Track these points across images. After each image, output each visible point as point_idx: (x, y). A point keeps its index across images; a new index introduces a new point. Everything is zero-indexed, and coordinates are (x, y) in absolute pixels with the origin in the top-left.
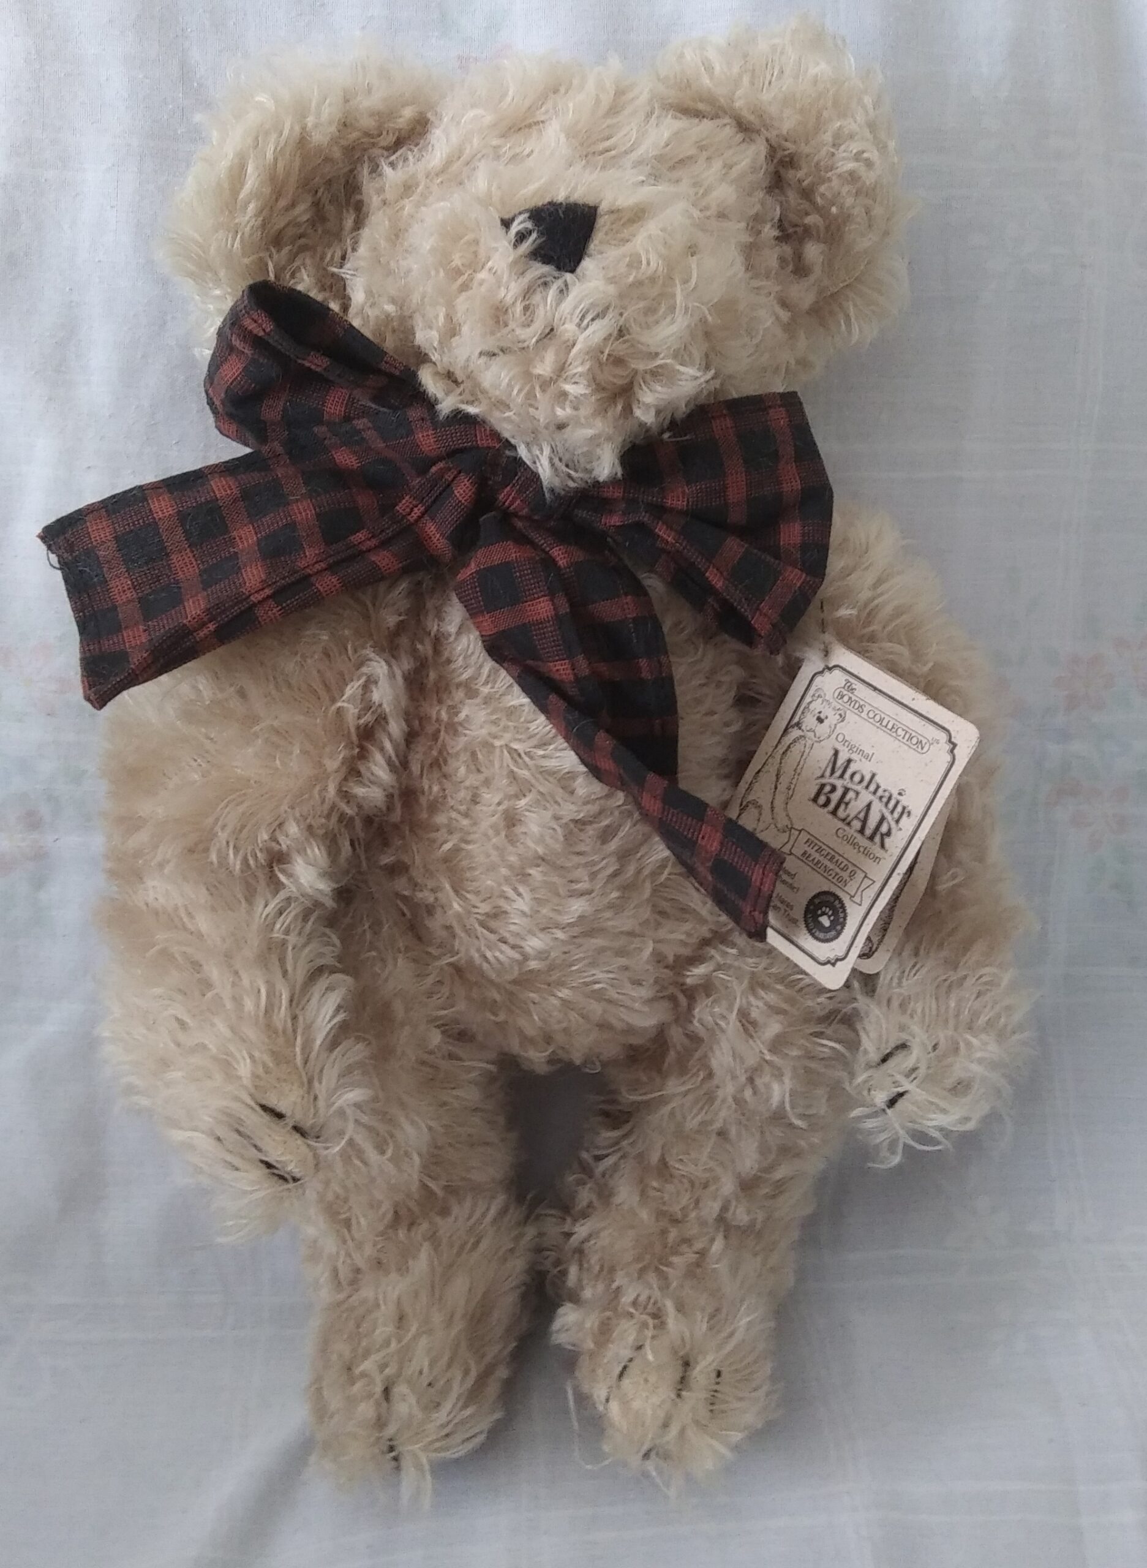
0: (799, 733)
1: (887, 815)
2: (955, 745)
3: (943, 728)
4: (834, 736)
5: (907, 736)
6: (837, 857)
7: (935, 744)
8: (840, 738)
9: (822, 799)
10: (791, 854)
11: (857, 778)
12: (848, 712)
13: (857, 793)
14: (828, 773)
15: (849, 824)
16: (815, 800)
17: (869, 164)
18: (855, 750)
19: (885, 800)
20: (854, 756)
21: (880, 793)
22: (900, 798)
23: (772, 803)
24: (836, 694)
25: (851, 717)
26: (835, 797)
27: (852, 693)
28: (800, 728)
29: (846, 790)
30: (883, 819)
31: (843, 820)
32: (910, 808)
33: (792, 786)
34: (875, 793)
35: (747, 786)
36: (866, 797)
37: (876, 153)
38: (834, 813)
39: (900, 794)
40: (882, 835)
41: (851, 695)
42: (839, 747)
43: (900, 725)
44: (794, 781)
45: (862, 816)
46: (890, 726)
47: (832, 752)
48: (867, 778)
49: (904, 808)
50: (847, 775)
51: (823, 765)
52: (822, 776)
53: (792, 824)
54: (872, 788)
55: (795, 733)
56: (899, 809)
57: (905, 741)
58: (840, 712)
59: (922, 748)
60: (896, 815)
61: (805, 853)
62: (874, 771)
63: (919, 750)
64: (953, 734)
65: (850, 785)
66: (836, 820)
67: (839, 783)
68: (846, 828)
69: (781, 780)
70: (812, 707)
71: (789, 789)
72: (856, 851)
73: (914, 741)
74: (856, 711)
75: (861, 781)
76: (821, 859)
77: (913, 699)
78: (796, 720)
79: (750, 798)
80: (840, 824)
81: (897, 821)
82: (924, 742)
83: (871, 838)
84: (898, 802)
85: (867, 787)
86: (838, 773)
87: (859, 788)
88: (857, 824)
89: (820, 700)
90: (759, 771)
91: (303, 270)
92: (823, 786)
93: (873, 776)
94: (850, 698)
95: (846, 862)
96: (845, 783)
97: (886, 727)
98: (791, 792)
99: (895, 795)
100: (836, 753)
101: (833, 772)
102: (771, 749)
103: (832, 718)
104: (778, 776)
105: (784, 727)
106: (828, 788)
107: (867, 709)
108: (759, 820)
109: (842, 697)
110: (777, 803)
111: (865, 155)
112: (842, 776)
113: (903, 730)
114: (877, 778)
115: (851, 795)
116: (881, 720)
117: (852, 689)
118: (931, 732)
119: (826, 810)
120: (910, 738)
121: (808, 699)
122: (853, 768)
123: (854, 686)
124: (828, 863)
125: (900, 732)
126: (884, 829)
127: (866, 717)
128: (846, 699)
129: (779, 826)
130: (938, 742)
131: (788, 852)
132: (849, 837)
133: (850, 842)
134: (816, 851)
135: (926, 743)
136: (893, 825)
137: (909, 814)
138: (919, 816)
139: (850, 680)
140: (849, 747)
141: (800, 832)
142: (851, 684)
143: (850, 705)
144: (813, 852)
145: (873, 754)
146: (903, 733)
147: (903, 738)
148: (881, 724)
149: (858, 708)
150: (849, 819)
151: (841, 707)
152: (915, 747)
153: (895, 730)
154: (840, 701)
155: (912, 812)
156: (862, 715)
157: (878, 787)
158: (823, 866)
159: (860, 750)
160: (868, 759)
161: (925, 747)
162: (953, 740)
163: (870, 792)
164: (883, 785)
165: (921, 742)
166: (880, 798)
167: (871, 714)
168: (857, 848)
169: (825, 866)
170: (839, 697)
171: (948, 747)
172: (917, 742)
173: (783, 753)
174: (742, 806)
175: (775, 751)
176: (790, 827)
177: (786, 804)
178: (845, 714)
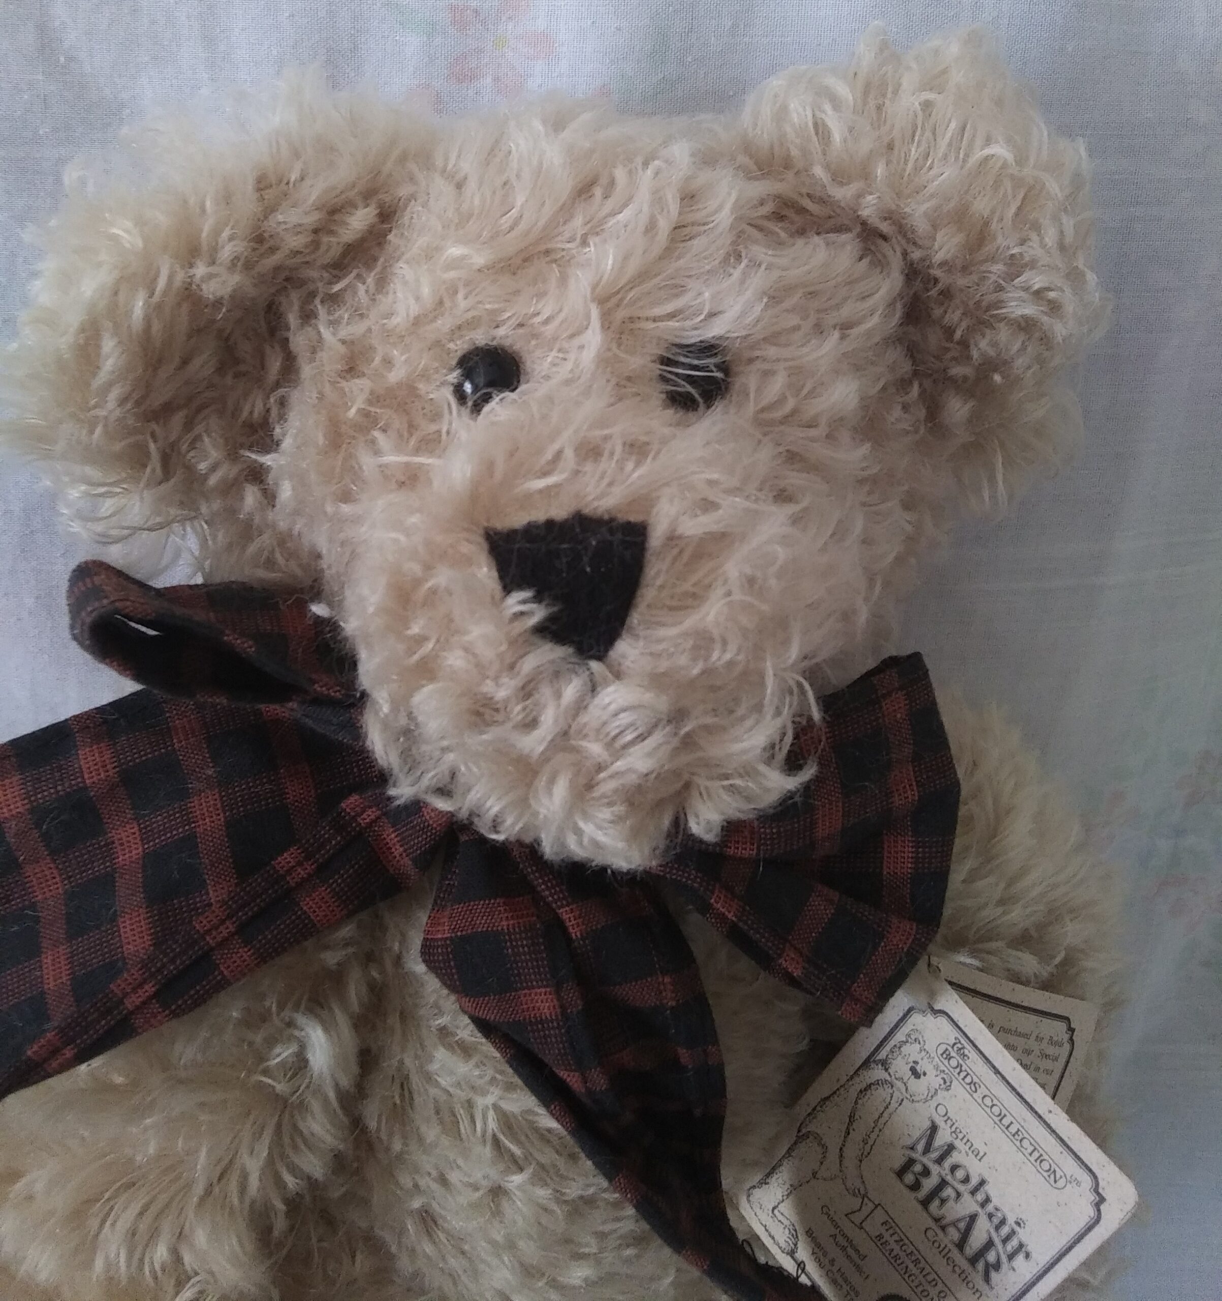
0: (885, 1075)
1: (997, 1241)
2: (1102, 1200)
3: (1090, 1170)
4: (933, 1104)
5: (1036, 1155)
6: (923, 1263)
7: (1074, 1184)
8: (942, 1110)
9: (909, 1178)
10: (862, 1228)
11: (960, 1174)
12: (955, 1082)
13: (959, 1195)
14: (920, 1147)
15: (943, 1228)
16: (901, 1173)
17: (1054, 308)
18: (961, 1136)
19: (996, 1221)
20: (958, 1143)
21: (990, 1208)
22: (1017, 1228)
23: (841, 1149)
24: (940, 1051)
25: (958, 1089)
26: (929, 1184)
27: (963, 1060)
28: (886, 1070)
29: (943, 1184)
30: (990, 1244)
31: (937, 1220)
32: (1029, 1248)
33: (871, 1142)
34: (983, 1205)
35: (809, 1111)
36: (968, 1205)
37: (1068, 291)
38: (925, 1203)
39: (1018, 1224)
40: (987, 1266)
41: (961, 1062)
42: (940, 1122)
43: (1026, 1135)
44: (873, 1136)
45: (962, 1225)
46: (1013, 1129)
47: (928, 1124)
48: (974, 1181)
49: (1021, 1246)
50: (947, 1165)
51: (916, 1134)
52: (912, 1148)
53: (866, 1191)
54: (980, 1197)
55: (878, 1073)
56: (1014, 1243)
57: (1032, 1159)
58: (943, 1075)
59: (1055, 1182)
60: (1010, 1247)
61: (880, 1237)
62: (985, 1177)
63: (1052, 1183)
64: (1102, 1184)
65: (949, 1178)
66: (925, 1214)
67: (934, 1169)
68: (939, 1232)
69: (855, 1125)
70: (906, 1049)
71: (865, 1142)
72: (950, 1268)
73: (1046, 1166)
74: (968, 1087)
75: (966, 1180)
76: (902, 1254)
77: (1050, 1112)
78: (882, 1055)
79: (811, 1127)
80: (931, 1223)
81: (1011, 1257)
82: (1058, 1177)
83: (973, 1261)
84: (1013, 1232)
85: (973, 1193)
86: (935, 1155)
87: (961, 1188)
88: (954, 1234)
89: (917, 1046)
90: (827, 1098)
91: (206, 440)
92: (911, 1162)
93: (982, 1183)
94: (959, 1066)
95: (934, 1276)
96: (943, 1173)
97: (1007, 1128)
98: (868, 1147)
99: (1011, 1221)
100: (934, 1128)
101: (927, 1149)
102: (845, 1078)
103: (932, 1079)
104: (852, 1118)
105: (864, 1055)
106: (918, 1168)
107: (982, 1091)
108: (822, 1163)
109: (949, 1058)
111: (1052, 295)
112: (939, 1162)
113: (1031, 1144)
114: (986, 1187)
115: (948, 1192)
116: (1001, 1116)
117: (964, 1055)
118: (1069, 1166)
119: (913, 1195)
120: (1041, 1160)
121: (900, 1036)
122: (955, 1158)
123: (966, 1052)
124: (911, 1266)
125: (1026, 1143)
126: (991, 1257)
127: (980, 1101)
128: (954, 1063)
129: (849, 1184)
130: (1078, 1184)
131: (858, 1223)
132: (942, 1246)
133: (943, 1253)
134: (896, 1241)
135: (1061, 1177)
136: (1004, 1259)
137: (1027, 1256)
138: (1041, 1266)
139: (963, 1041)
140: (953, 1129)
141: (876, 1207)
142: (964, 1048)
143: (959, 1074)
144: (892, 1240)
145: (985, 1154)
146: (1031, 1149)
147: (1031, 1154)
148: (1001, 1120)
149: (970, 1084)
150: (944, 1222)
151: (947, 1071)
152: (1045, 1174)
153: (1020, 1138)
154: (946, 1062)
155: (1034, 1255)
156: (975, 1095)
157: (988, 1200)
158: (904, 1265)
159: (968, 1140)
160: (979, 1157)
161: (1061, 1183)
162: (1100, 1191)
163: (977, 1201)
164: (996, 1201)
165: (1055, 1171)
166: (990, 1216)
167: (988, 1101)
168: (952, 1265)
169: (907, 1267)
170: (945, 1056)
171: (1092, 1197)
172: (1050, 1170)
173: (861, 1091)
174: (801, 1134)
175: (851, 1083)
176: (862, 1192)
177: (861, 1161)
178: (951, 1082)
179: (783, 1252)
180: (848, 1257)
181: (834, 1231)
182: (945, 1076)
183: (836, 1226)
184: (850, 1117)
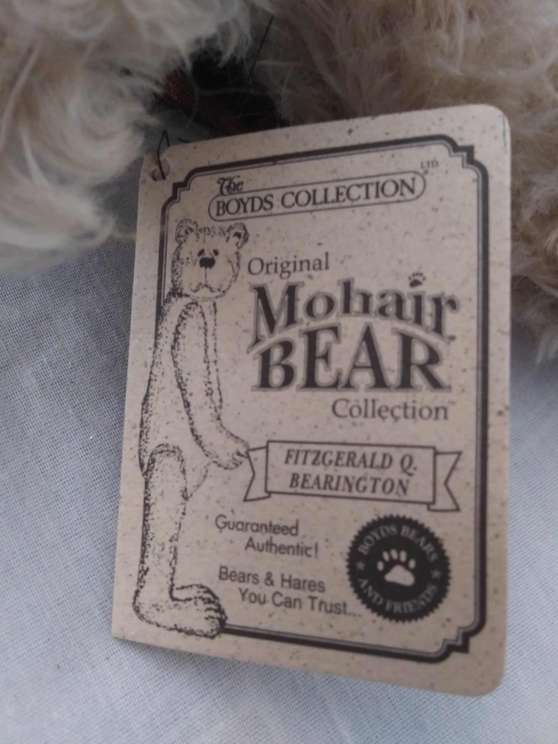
0: (182, 303)
1: (411, 329)
2: (470, 150)
3: (433, 138)
4: (244, 270)
5: (372, 190)
6: (359, 451)
7: (431, 170)
8: (256, 266)
9: (277, 375)
10: (270, 493)
11: (320, 307)
12: (247, 222)
13: (335, 330)
14: (264, 330)
15: (348, 385)
16: (265, 383)
18: (291, 268)
19: (391, 310)
20: (295, 278)
21: (375, 303)
22: (418, 289)
23: (192, 431)
24: (214, 211)
25: (255, 227)
26: (299, 358)
27: (240, 192)
28: (181, 295)
29: (312, 336)
30: (407, 343)
31: (335, 385)
32: (448, 294)
33: (214, 386)
34: (366, 309)
35: (138, 430)
38: (311, 383)
39: (415, 283)
40: (424, 368)
41: (238, 196)
42: (260, 280)
43: (348, 184)
44: (213, 378)
45: (364, 358)
46: (332, 196)
47: (253, 296)
48: (338, 296)
49: (437, 301)
50: (300, 313)
51: (250, 322)
52: (257, 341)
53: (246, 445)
54: (356, 305)
55: (175, 308)
56: (428, 307)
57: (373, 200)
58: (233, 232)
59: (412, 191)
60: (428, 320)
61: (295, 477)
62: (343, 276)
63: (408, 195)
64: (455, 136)
65: (314, 325)
66: (320, 394)
67: (293, 334)
68: (349, 394)
69: (189, 389)
70: (184, 253)
71: (209, 393)
72: (390, 420)
73: (390, 188)
74: (262, 212)
75: (330, 303)
76: (331, 470)
77: (350, 132)
79: (151, 446)
80: (332, 396)
81: (438, 329)
82: (409, 182)
83: (406, 384)
84: (418, 299)
85: (347, 309)
86: (282, 319)
87: (332, 319)
88: (364, 378)
89: (192, 236)
92: (266, 356)
93: (347, 286)
94: (240, 202)
95: (380, 451)
96: (304, 327)
97: (326, 201)
98: (216, 397)
99: (405, 289)
100: (262, 293)
101: (271, 324)
103: (226, 249)
104: (181, 386)
106: (277, 354)
107: (277, 197)
108: (184, 472)
109: (226, 207)
110: (200, 429)
112: (291, 320)
113: (359, 186)
114: (355, 286)
115: (323, 339)
116: (312, 197)
117: (236, 186)
119: (292, 389)
120: (381, 189)
122: (302, 296)
123: (236, 181)
124: (349, 471)
125: (355, 192)
126: (420, 354)
127: (282, 210)
128: (233, 207)
129: (225, 459)
130: (434, 163)
131: (263, 494)
132: (362, 405)
133: (370, 413)
134: (314, 463)
135: (413, 179)
136: (433, 339)
137: (453, 304)
138: (475, 298)
139: (226, 175)
140: (279, 269)
141: (267, 448)
142: (231, 180)
143: (245, 211)
144: (309, 468)
145: (327, 254)
146: (363, 190)
147: (367, 197)
148: (315, 203)
149: (261, 206)
150: (343, 379)
151: (232, 223)
152: (397, 197)
153: (345, 196)
154: (227, 216)
155: (459, 295)
156: (274, 210)
157: (366, 298)
158: (342, 480)
159: (301, 262)
160: (323, 266)
161: (419, 186)
162: (460, 143)
163: (357, 314)
164: (374, 290)
165: (403, 182)
166: (382, 311)
167: (290, 200)
168: (388, 414)
169: (347, 479)
170: (221, 211)
171: (458, 160)
172: (397, 188)
173: (173, 348)
174: (146, 467)
175: (158, 352)
176: (243, 451)
177: (219, 418)
178: (244, 228)
179: (213, 637)
180: (282, 549)
181: (244, 537)
182: (236, 230)
183: (243, 526)
184: (179, 386)
